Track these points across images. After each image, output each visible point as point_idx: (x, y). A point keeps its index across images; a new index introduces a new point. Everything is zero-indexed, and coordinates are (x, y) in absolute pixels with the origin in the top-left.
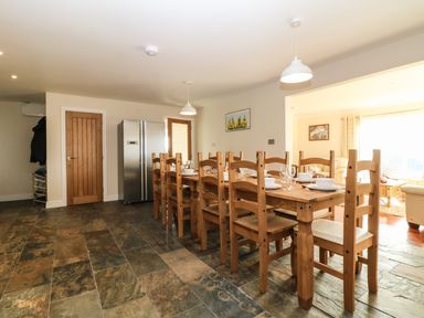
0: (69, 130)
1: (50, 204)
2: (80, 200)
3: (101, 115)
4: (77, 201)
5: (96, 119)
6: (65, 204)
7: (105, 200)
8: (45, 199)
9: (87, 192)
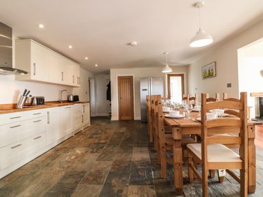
0: (119, 85)
1: (113, 119)
2: (125, 118)
3: (132, 77)
4: (123, 118)
5: (130, 79)
6: (118, 119)
7: (135, 119)
8: (111, 116)
9: (127, 115)
